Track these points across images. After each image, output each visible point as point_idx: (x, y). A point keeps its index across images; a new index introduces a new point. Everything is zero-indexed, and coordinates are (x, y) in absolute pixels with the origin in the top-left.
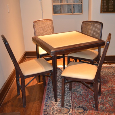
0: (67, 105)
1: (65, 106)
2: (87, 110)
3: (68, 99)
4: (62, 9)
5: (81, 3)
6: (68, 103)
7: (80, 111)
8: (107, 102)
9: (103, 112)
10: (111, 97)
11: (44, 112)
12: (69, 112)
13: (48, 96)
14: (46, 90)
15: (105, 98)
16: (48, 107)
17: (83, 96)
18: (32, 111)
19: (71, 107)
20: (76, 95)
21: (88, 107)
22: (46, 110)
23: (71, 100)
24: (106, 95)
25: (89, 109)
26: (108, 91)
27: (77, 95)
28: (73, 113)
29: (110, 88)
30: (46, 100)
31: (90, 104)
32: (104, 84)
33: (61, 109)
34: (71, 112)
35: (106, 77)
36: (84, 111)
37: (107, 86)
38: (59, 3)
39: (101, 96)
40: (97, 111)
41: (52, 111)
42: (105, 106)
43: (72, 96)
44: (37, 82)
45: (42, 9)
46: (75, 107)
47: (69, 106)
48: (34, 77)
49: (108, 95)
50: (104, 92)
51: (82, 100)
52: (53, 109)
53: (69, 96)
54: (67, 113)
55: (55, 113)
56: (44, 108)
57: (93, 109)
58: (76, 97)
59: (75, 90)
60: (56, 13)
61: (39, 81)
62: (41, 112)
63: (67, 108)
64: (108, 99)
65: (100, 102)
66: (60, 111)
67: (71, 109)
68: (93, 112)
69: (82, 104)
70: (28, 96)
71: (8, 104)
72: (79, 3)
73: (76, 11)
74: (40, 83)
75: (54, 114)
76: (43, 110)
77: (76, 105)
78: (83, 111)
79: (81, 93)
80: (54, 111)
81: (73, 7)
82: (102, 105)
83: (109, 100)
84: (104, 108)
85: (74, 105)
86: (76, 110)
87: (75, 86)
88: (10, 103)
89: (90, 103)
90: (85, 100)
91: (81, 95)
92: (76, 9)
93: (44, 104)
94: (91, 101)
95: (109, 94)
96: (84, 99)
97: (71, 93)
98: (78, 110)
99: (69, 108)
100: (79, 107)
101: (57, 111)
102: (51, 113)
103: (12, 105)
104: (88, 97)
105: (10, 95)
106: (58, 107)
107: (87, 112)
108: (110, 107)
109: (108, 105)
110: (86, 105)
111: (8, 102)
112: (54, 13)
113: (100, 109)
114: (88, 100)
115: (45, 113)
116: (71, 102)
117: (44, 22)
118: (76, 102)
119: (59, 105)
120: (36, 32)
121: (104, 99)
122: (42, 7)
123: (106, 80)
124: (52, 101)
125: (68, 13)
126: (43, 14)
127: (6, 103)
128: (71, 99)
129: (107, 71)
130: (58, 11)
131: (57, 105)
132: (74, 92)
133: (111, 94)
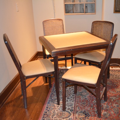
0: (69, 109)
1: (66, 110)
2: (89, 116)
3: (71, 102)
4: (74, 8)
5: (94, 3)
6: (70, 107)
7: (81, 117)
8: (112, 108)
9: (106, 119)
10: (117, 103)
11: (44, 114)
12: (70, 116)
13: (52, 98)
14: (50, 92)
15: (110, 103)
16: (49, 110)
17: (87, 100)
18: (32, 113)
19: (73, 111)
20: (80, 98)
21: (90, 113)
22: (46, 113)
23: (74, 104)
24: (112, 100)
25: (91, 115)
26: (115, 96)
27: (82, 99)
28: (73, 118)
29: (118, 93)
30: (49, 102)
31: (94, 110)
32: (112, 89)
33: (62, 112)
34: (71, 117)
35: (116, 81)
36: (86, 116)
37: (115, 91)
38: (71, 2)
39: (106, 101)
40: (100, 118)
41: (52, 115)
42: (109, 113)
43: (76, 100)
44: (43, 83)
45: (54, 9)
46: (77, 112)
47: (71, 110)
48: (36, 78)
49: (114, 101)
50: (110, 98)
51: (86, 105)
52: (53, 112)
53: (73, 99)
54: (67, 118)
55: (55, 116)
56: (45, 110)
57: (95, 116)
58: (80, 101)
59: (81, 94)
60: (68, 13)
61: (46, 82)
62: (41, 115)
63: (68, 112)
64: (114, 105)
65: (104, 108)
66: (60, 115)
67: (72, 113)
68: (95, 119)
69: (85, 109)
70: (32, 96)
71: (10, 104)
72: (93, 2)
73: (89, 11)
74: (46, 84)
75: (53, 118)
76: (43, 113)
77: (78, 109)
78: (84, 116)
79: (86, 97)
80: (54, 114)
81: (86, 7)
82: (106, 112)
83: (115, 107)
84: (108, 116)
85: (76, 109)
86: (77, 115)
87: (81, 89)
88: (12, 103)
89: (93, 108)
90: (89, 105)
91: (86, 99)
92: (89, 8)
93: (46, 106)
94: (95, 106)
95: (116, 100)
96: (88, 103)
97: (76, 96)
98: (79, 115)
99: (71, 112)
100: (81, 112)
101: (57, 114)
102: (50, 117)
103: (14, 105)
104: (93, 102)
105: (15, 94)
106: (59, 110)
107: (89, 118)
108: (114, 114)
109: (112, 112)
110: (89, 111)
111: (11, 102)
112: (66, 13)
113: (103, 116)
114: (92, 105)
115: (45, 116)
116: (73, 106)
117: (54, 21)
118: (79, 106)
119: (60, 108)
120: (46, 32)
121: (110, 105)
122: (54, 7)
123: (115, 84)
124: (55, 104)
125: (81, 13)
126: (55, 14)
127: (9, 103)
128: (74, 102)
129: (118, 75)
130: (70, 11)
131: (58, 109)
132: (79, 95)
133: (118, 100)
